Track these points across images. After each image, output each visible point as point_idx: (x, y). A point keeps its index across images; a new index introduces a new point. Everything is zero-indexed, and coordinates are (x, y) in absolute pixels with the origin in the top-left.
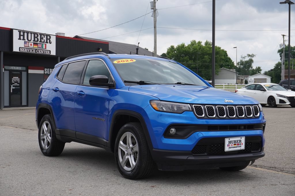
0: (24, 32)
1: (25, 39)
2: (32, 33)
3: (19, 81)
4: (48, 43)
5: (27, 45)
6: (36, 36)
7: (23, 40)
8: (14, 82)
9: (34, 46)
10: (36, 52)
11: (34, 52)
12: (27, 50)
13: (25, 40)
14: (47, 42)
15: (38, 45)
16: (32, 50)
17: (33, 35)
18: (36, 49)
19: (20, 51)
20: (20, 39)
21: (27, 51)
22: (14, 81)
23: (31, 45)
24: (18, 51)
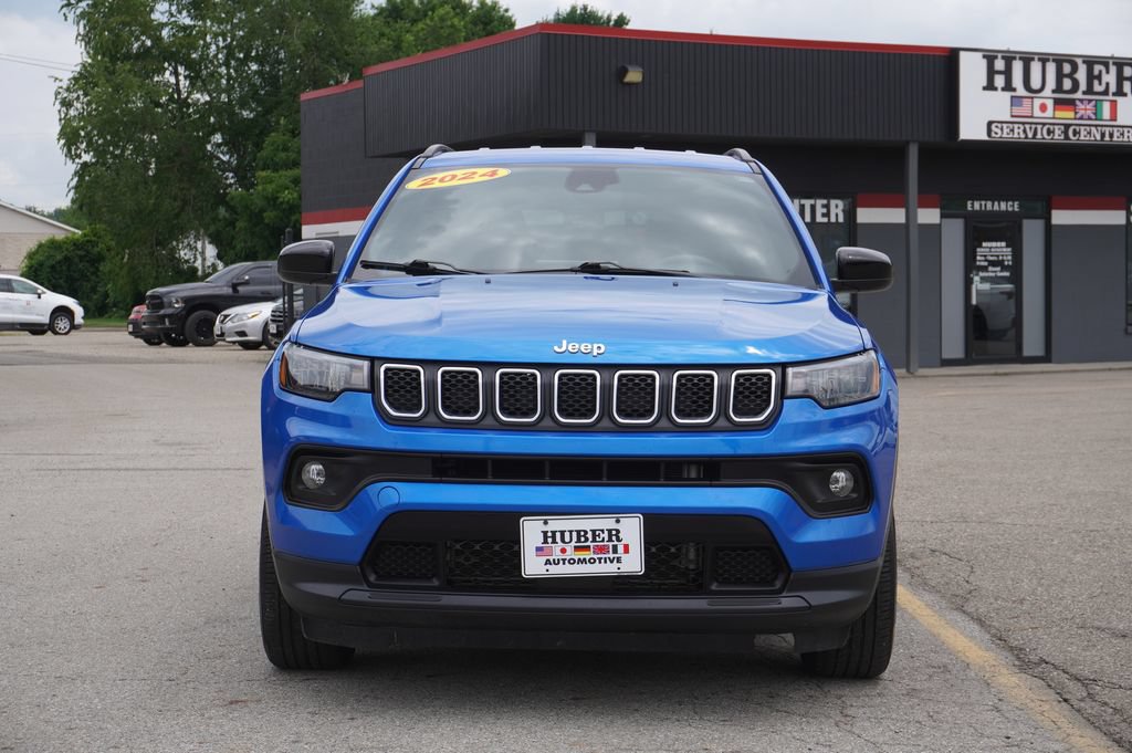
0: (1009, 58)
1: (1014, 86)
2: (1048, 60)
3: (1010, 258)
4: (1125, 95)
5: (1023, 110)
6: (1067, 68)
7: (1003, 89)
8: (986, 264)
9: (1059, 114)
10: (1067, 137)
11: (1058, 136)
12: (1025, 131)
13: (1014, 90)
14: (1120, 92)
15: (1075, 105)
16: (1049, 129)
17: (1051, 68)
18: (1067, 126)
19: (989, 134)
20: (990, 86)
21: (1022, 136)
22: (986, 260)
23: (1043, 108)
24: (983, 136)
